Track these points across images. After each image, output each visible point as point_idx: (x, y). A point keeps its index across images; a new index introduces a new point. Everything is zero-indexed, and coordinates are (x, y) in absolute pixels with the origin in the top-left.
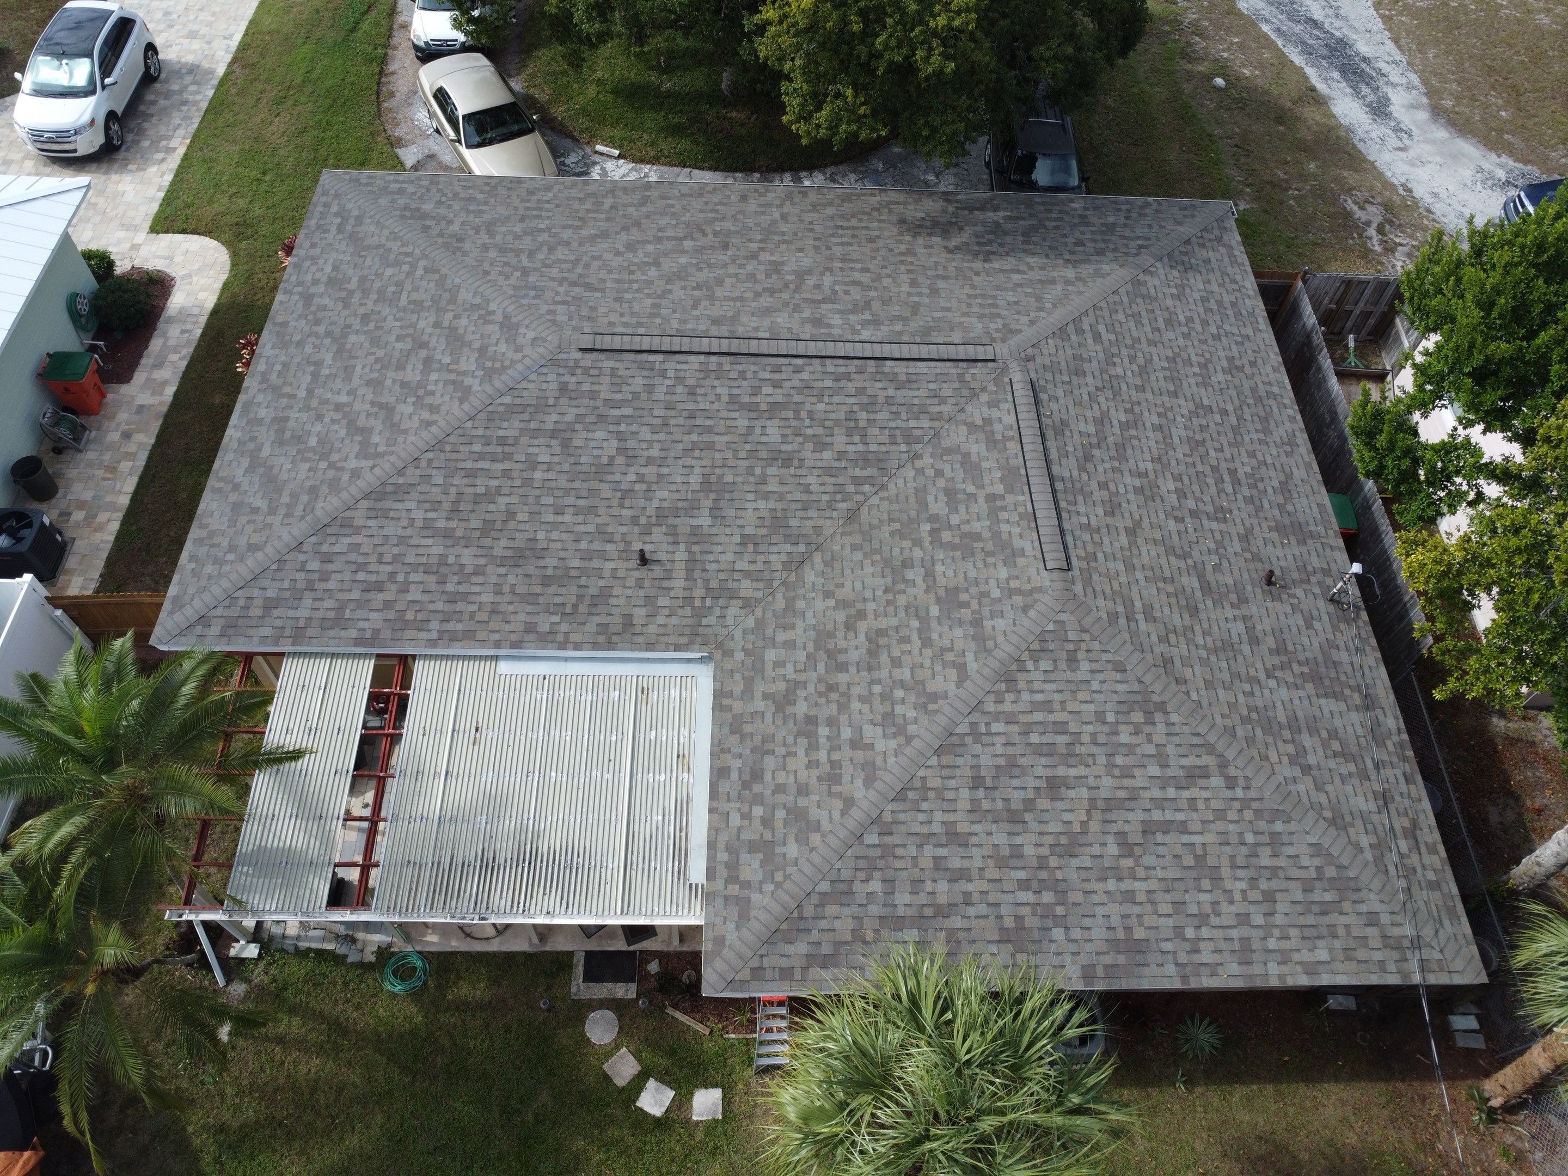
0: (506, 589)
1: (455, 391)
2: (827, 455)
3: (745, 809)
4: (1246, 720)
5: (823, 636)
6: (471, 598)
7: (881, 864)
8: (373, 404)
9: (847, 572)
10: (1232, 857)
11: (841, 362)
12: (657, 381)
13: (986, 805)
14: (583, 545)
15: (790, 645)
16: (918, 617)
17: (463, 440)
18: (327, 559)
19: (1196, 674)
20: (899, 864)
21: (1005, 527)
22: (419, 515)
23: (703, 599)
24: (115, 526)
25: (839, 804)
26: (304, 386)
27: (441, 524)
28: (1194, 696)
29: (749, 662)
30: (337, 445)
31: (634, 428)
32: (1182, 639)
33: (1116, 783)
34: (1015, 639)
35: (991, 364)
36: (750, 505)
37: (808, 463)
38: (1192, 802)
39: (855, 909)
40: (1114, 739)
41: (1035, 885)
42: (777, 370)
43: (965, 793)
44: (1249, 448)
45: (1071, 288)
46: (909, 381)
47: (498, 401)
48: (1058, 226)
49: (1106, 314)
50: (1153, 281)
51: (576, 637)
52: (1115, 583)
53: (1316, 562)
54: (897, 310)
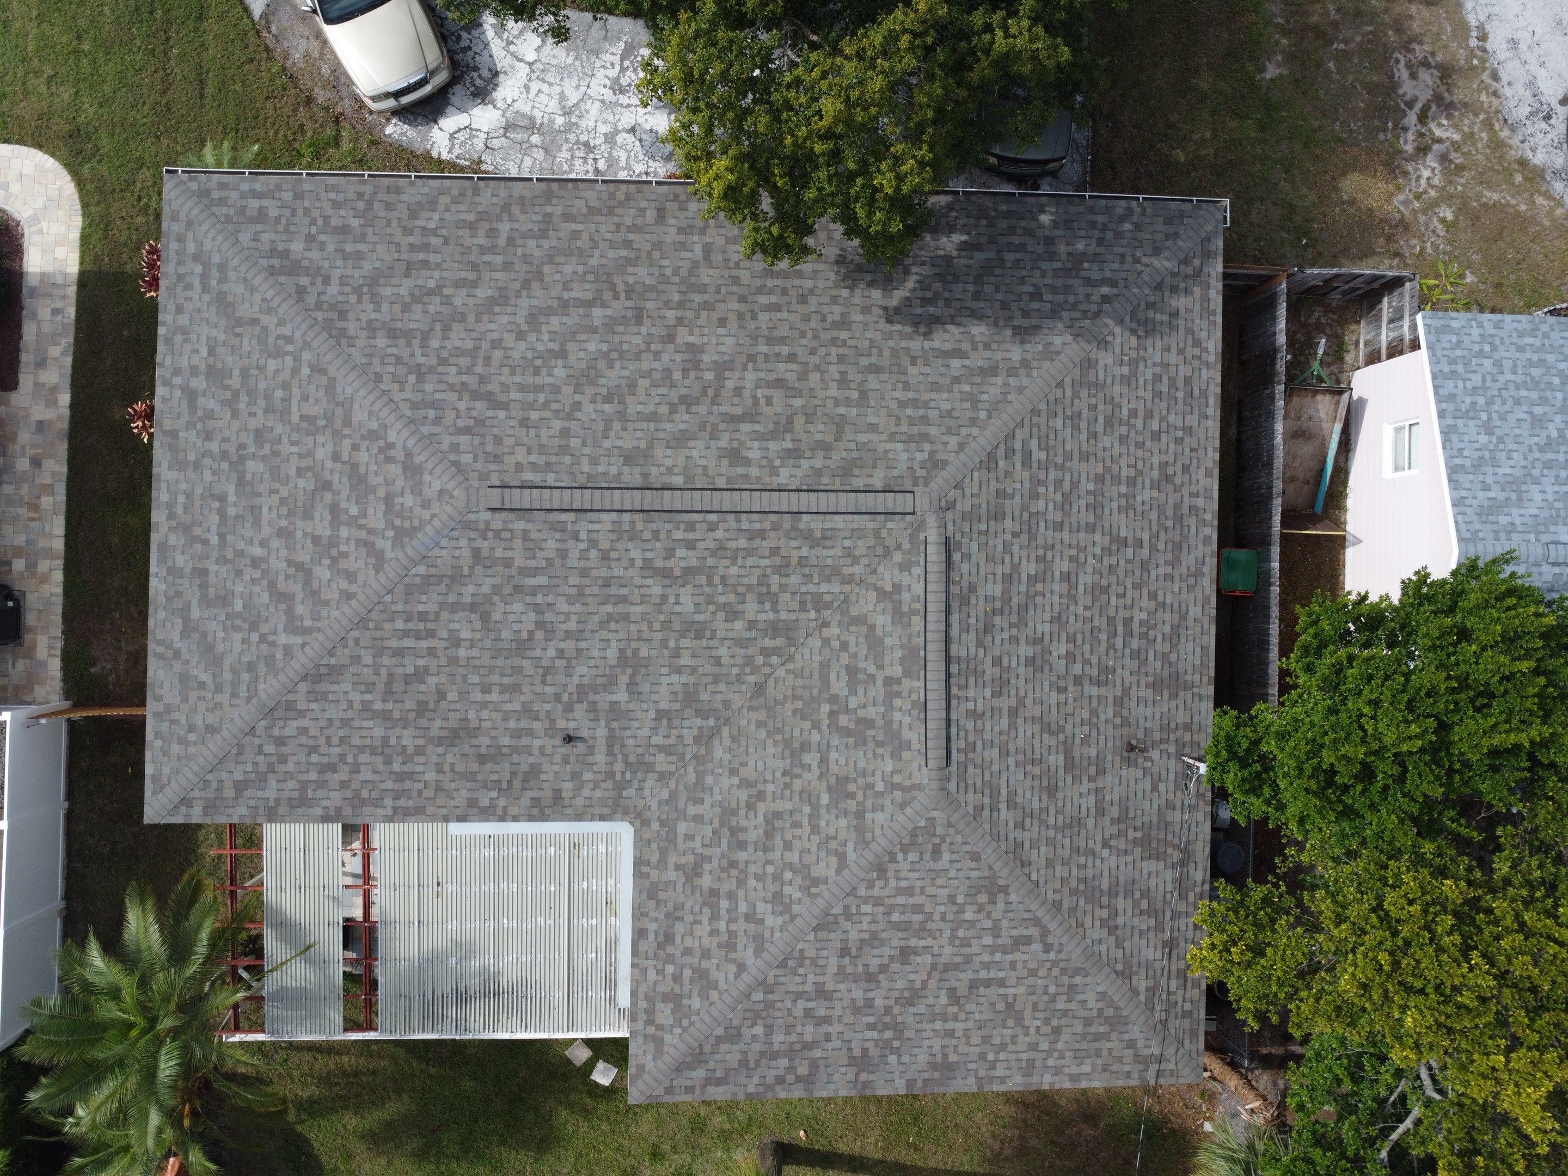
0: (446, 768)
1: (368, 556)
2: (739, 625)
3: (660, 966)
4: (1073, 892)
5: (728, 812)
6: (417, 777)
7: (764, 1014)
8: (289, 562)
9: (751, 750)
10: (1035, 1003)
11: (756, 516)
12: (570, 544)
13: (849, 969)
14: (512, 724)
15: (698, 819)
16: (811, 804)
17: (385, 616)
19: (1040, 856)
20: (777, 1014)
21: (897, 716)
22: (356, 697)
23: (623, 773)
24: (58, 576)
25: (733, 968)
26: (214, 528)
27: (378, 706)
28: (1034, 877)
29: (664, 831)
30: (264, 613)
31: (550, 599)
32: (1036, 822)
33: (956, 950)
34: (890, 834)
35: (909, 518)
36: (665, 680)
37: (721, 634)
38: (1013, 965)
39: (742, 1045)
40: (961, 916)
41: (880, 1026)
42: (691, 527)
43: (834, 961)
44: (1153, 588)
45: (1012, 381)
46: (824, 538)
47: (413, 572)
48: (1018, 260)
49: (1042, 420)
50: (1105, 358)
51: (513, 811)
52: (987, 773)
53: (1181, 717)
54: (820, 431)
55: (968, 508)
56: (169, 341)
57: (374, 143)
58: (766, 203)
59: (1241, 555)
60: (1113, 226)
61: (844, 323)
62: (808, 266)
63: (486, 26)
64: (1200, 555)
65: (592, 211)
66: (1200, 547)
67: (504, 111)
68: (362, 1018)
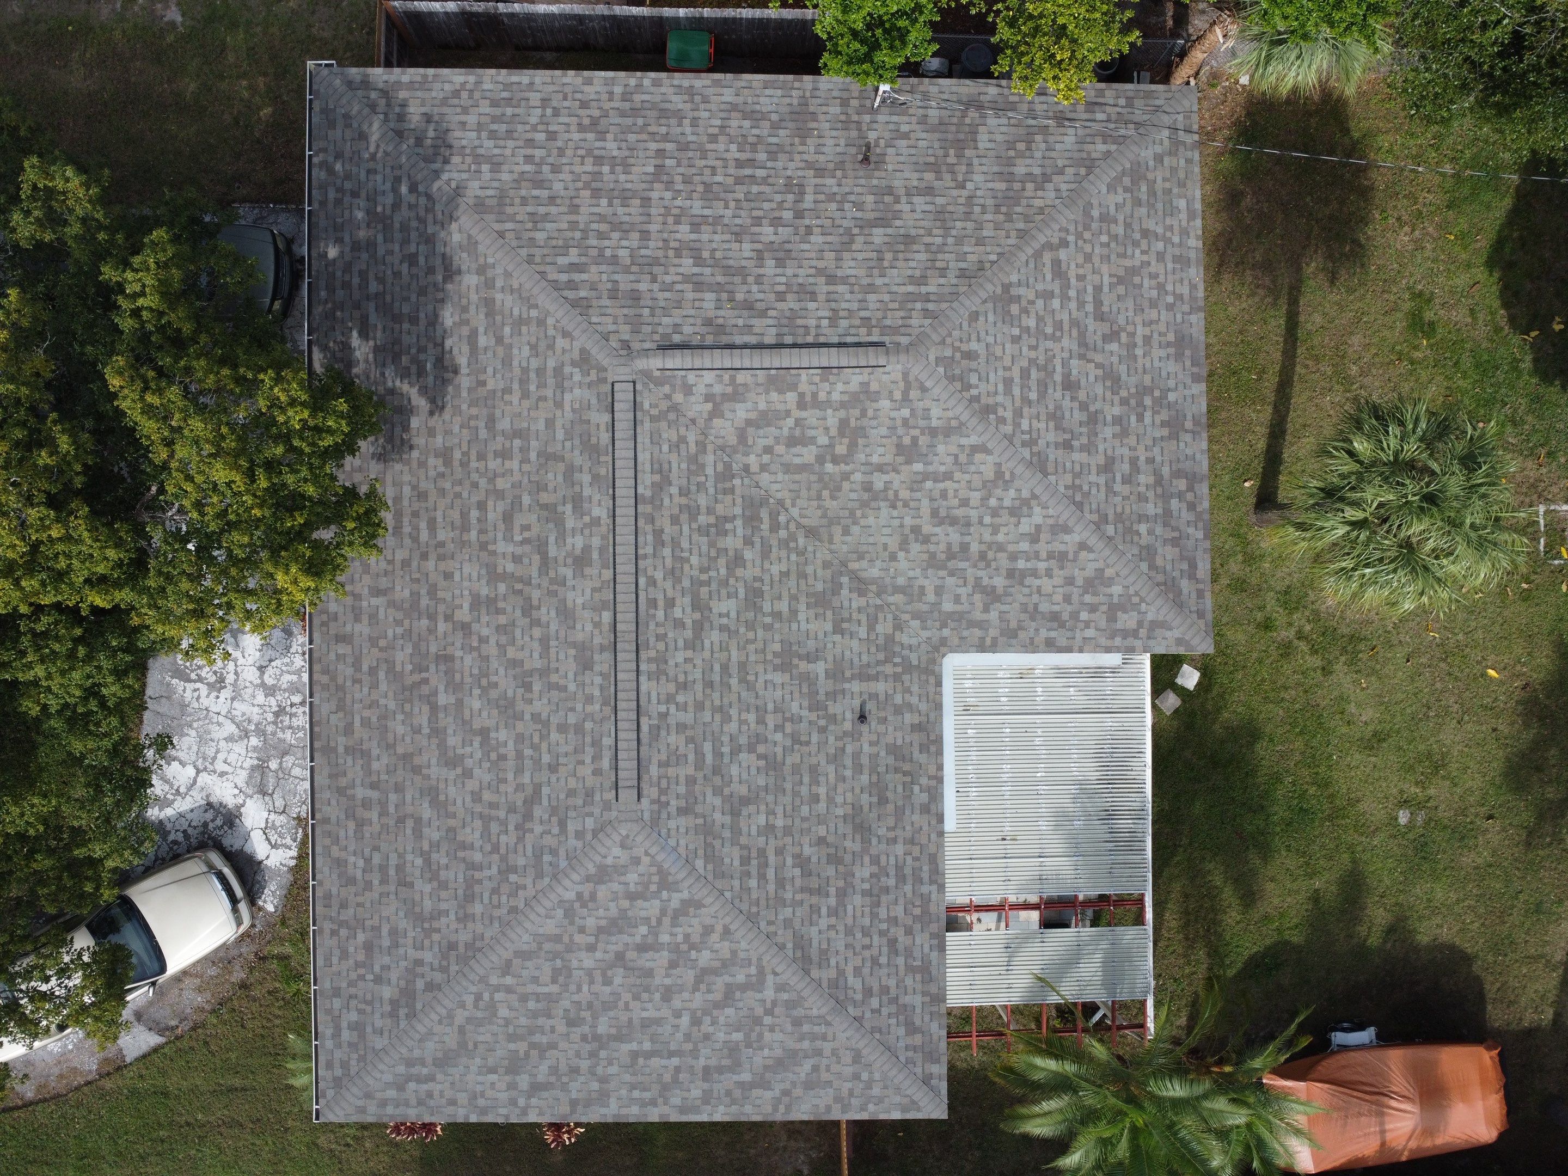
0: (891, 835)
1: (686, 914)
2: (748, 555)
4: (1009, 217)
5: (932, 562)
6: (901, 862)
7: (1127, 523)
8: (695, 989)
9: (871, 540)
10: (1119, 255)
11: (641, 539)
12: (672, 721)
13: (1084, 440)
14: (848, 773)
15: (939, 591)
16: (923, 481)
17: (745, 897)
18: (868, 992)
19: (973, 254)
20: (1128, 510)
22: (824, 922)
23: (895, 665)
25: (1083, 554)
27: (832, 901)
28: (993, 257)
29: (952, 624)
30: (744, 1013)
31: (726, 739)
32: (940, 256)
33: (1066, 335)
34: (952, 402)
35: (639, 387)
36: (804, 626)
37: (757, 572)
38: (1081, 278)
39: (1158, 545)
40: (1033, 331)
41: (1140, 410)
42: (653, 603)
43: (1076, 456)
44: (705, 138)
45: (499, 283)
46: (660, 472)
47: (701, 871)
48: (377, 278)
49: (538, 252)
50: (474, 189)
51: (932, 770)
52: (891, 306)
53: (835, 109)
54: (555, 476)
55: (627, 328)
56: (484, 1111)
57: (283, 922)
58: (326, 534)
59: (673, 46)
60: (339, 182)
61: (445, 455)
62: (389, 493)
63: (162, 816)
64: (671, 90)
65: (341, 707)
66: (663, 90)
67: (247, 796)
68: (1134, 908)
